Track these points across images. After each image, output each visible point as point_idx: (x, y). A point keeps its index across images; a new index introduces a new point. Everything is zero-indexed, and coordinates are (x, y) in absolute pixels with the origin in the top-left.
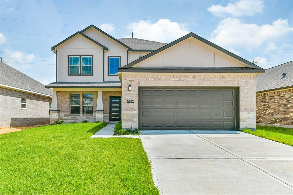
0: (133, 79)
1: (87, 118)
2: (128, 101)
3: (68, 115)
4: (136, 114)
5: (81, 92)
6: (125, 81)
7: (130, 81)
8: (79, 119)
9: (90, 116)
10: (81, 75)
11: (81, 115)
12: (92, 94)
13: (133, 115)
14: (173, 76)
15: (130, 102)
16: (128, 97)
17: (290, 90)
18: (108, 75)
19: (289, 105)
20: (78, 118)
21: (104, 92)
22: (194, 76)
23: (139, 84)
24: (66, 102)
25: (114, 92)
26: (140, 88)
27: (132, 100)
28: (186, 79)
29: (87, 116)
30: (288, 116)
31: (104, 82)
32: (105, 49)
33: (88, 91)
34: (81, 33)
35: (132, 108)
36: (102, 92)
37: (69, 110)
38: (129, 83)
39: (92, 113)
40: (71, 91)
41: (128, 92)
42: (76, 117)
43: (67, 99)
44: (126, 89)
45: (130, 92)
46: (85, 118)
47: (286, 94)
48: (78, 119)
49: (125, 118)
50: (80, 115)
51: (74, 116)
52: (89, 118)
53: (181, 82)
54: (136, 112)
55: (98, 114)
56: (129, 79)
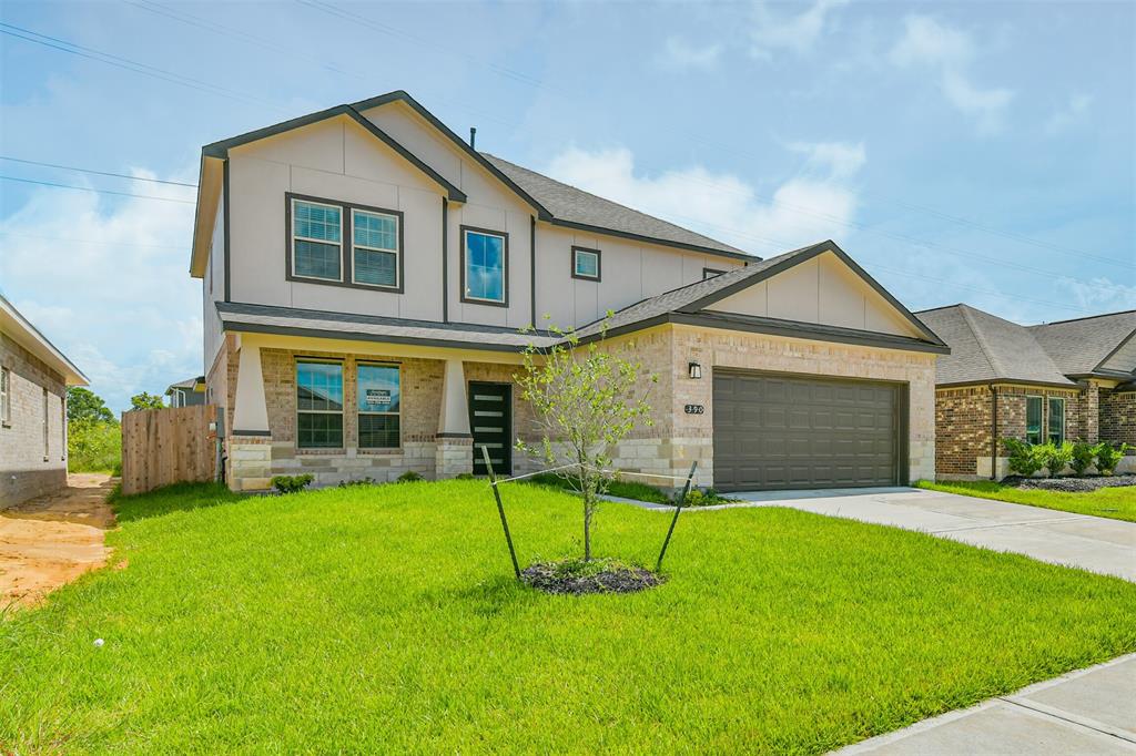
0: (702, 345)
1: (376, 463)
2: (687, 407)
3: (289, 454)
4: (706, 446)
5: (349, 355)
6: (679, 348)
7: (693, 349)
8: (341, 470)
9: (391, 456)
10: (347, 284)
11: (352, 451)
12: (397, 368)
13: (701, 450)
14: (788, 345)
15: (693, 412)
16: (687, 397)
17: (952, 392)
18: (463, 300)
19: (950, 427)
20: (333, 466)
21: (471, 363)
22: (830, 350)
23: (714, 361)
24: (279, 394)
25: (487, 367)
26: (717, 370)
27: (698, 407)
28: (815, 356)
29: (377, 457)
30: (949, 453)
31: (446, 324)
32: (456, 196)
33: (382, 354)
34: (354, 110)
35: (699, 430)
36: (464, 363)
37: (293, 429)
38: (692, 357)
39: (398, 446)
40: (304, 351)
41: (689, 382)
42: (327, 462)
43: (282, 382)
44: (684, 372)
45: (693, 382)
46: (370, 463)
47: (944, 399)
48: (335, 470)
49: (682, 456)
50: (345, 453)
51: (315, 455)
52: (386, 463)
53: (806, 362)
54: (708, 441)
55: (454, 447)
56: (691, 344)
